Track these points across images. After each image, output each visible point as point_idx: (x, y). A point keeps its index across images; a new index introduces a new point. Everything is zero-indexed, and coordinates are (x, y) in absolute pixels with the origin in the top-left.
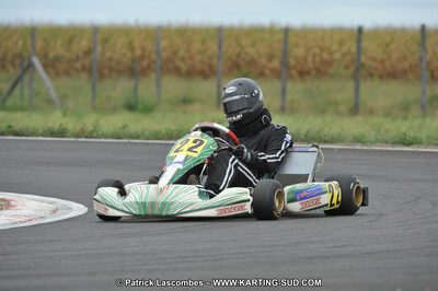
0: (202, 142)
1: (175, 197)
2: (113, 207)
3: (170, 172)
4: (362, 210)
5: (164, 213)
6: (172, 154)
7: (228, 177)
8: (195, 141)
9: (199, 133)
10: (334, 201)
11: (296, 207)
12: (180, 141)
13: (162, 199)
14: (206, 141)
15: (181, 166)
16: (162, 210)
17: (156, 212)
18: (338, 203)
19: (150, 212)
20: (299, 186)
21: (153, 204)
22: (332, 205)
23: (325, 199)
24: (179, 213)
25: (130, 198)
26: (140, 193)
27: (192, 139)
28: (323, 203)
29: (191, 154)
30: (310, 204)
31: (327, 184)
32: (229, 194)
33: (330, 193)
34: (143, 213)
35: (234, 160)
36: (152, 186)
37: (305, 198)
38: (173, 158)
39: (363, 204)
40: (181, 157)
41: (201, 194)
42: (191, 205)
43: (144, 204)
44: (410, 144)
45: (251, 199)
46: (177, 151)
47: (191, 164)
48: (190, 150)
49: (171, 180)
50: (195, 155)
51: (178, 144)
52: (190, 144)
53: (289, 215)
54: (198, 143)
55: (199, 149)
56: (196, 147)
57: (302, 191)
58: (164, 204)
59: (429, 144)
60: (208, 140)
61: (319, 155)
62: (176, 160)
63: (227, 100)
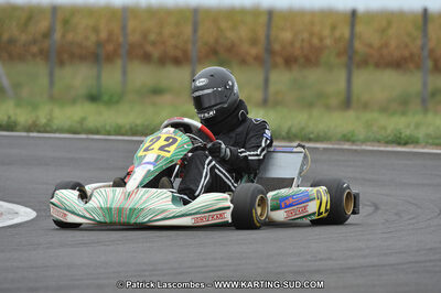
0: (175, 140)
1: (145, 202)
2: (73, 213)
3: (140, 173)
4: (352, 219)
5: (132, 221)
6: (140, 153)
7: (203, 182)
8: (167, 139)
9: (173, 129)
10: (323, 209)
11: (280, 215)
12: (150, 138)
13: (130, 204)
14: (179, 139)
15: (151, 168)
16: (130, 217)
17: (123, 220)
18: (326, 211)
19: (116, 219)
20: (284, 192)
21: (120, 211)
22: (320, 214)
23: (313, 207)
24: (149, 221)
25: (93, 203)
26: (104, 196)
27: (164, 137)
28: (310, 211)
29: (163, 154)
30: (296, 212)
31: (315, 189)
32: (206, 200)
33: (318, 199)
34: (108, 220)
35: (211, 162)
36: (118, 189)
37: (290, 205)
38: (142, 158)
39: (354, 213)
40: (151, 156)
41: (174, 200)
42: (164, 211)
43: (109, 209)
44: (406, 144)
45: (232, 205)
46: (146, 150)
47: (162, 165)
48: (162, 148)
49: (141, 184)
50: (168, 155)
51: (147, 142)
52: (162, 142)
53: (272, 224)
54: (171, 141)
55: (172, 148)
56: (168, 145)
57: (286, 198)
58: (133, 210)
59: (427, 144)
60: (182, 138)
61: (305, 156)
62: (146, 160)
63: (197, 94)
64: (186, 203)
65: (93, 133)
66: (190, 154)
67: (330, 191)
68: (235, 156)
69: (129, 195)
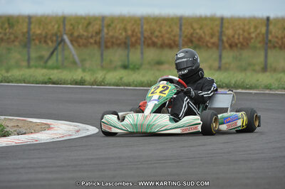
0: (168, 88)
1: (155, 121)
2: (115, 127)
3: (150, 106)
4: (258, 129)
5: (148, 131)
6: (149, 95)
7: (184, 110)
8: (163, 87)
9: (165, 82)
10: (244, 124)
11: (224, 127)
12: (153, 87)
13: (147, 122)
14: (170, 87)
15: (156, 102)
16: (147, 129)
17: (144, 130)
18: (246, 125)
19: (140, 131)
20: (225, 115)
21: (142, 125)
22: (243, 126)
23: (239, 123)
24: (158, 131)
25: (126, 122)
26: (132, 119)
27: (161, 86)
28: (239, 125)
29: (162, 95)
30: (232, 125)
31: (240, 113)
32: (188, 119)
33: (241, 121)
34: (135, 131)
35: (187, 100)
36: (140, 115)
37: (229, 122)
38: (151, 97)
39: (259, 126)
40: (156, 96)
41: (170, 119)
42: (165, 126)
43: (136, 125)
45: (201, 123)
46: (153, 93)
47: (162, 101)
48: (161, 92)
49: (152, 111)
50: (165, 96)
51: (152, 89)
52: (161, 89)
53: (220, 133)
54: (165, 88)
55: (167, 92)
56: (164, 90)
57: (227, 118)
58: (149, 125)
60: (171, 86)
61: (233, 96)
62: (153, 98)
63: (178, 61)
64: (176, 121)
65: (127, 86)
66: (175, 96)
67: (247, 115)
68: (197, 95)
69: (146, 117)
